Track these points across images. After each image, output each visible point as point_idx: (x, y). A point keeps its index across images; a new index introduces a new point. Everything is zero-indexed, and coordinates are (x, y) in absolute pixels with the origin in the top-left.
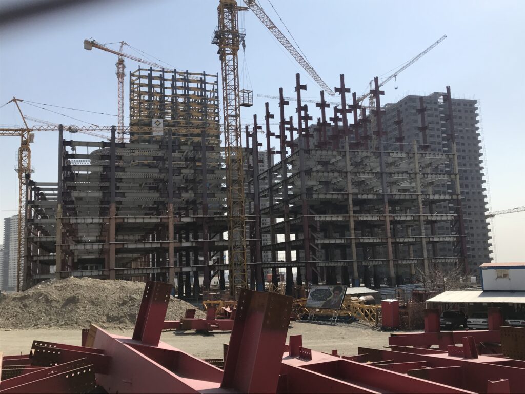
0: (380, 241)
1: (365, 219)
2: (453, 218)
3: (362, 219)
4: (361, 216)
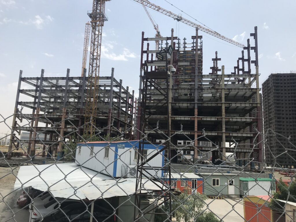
0: (190, 133)
1: (179, 119)
2: (252, 120)
3: (177, 119)
4: (176, 117)
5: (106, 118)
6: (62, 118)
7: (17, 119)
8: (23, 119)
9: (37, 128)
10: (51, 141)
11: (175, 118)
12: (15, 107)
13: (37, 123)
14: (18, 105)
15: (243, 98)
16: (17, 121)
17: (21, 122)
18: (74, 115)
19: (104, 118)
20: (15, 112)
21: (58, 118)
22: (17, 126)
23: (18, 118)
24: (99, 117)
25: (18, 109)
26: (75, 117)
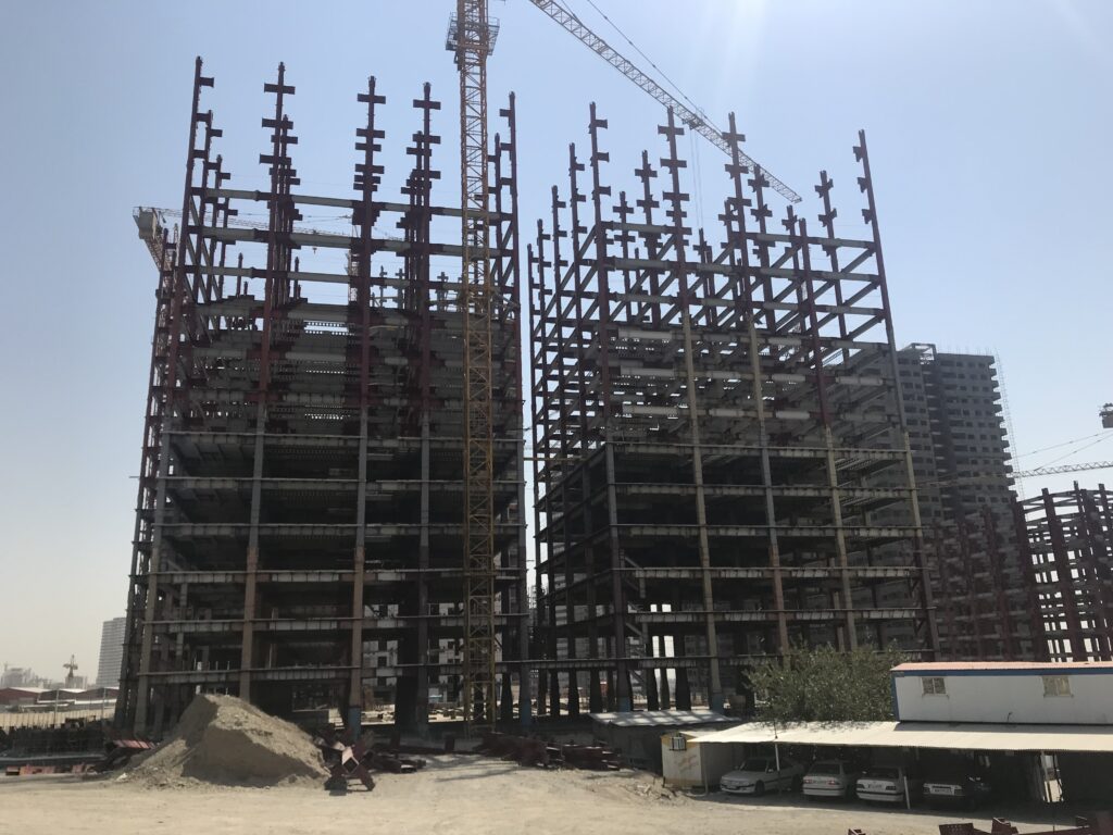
0: (764, 618)
1: (733, 576)
4: (724, 570)
6: (352, 583)
11: (720, 572)
18: (397, 572)
21: (337, 583)
26: (404, 577)
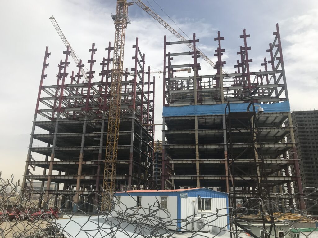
0: (221, 178)
1: (208, 162)
2: (288, 162)
3: (206, 162)
4: (205, 160)
5: (127, 163)
6: (78, 164)
7: (30, 167)
8: (37, 167)
9: (51, 176)
10: (65, 191)
11: (203, 161)
12: (28, 154)
13: (52, 171)
14: (31, 152)
15: (275, 137)
16: (29, 169)
17: (34, 170)
18: (92, 161)
19: (125, 163)
20: (27, 159)
21: (74, 164)
22: (29, 174)
23: (31, 165)
24: (120, 163)
25: (31, 156)
26: (94, 163)
